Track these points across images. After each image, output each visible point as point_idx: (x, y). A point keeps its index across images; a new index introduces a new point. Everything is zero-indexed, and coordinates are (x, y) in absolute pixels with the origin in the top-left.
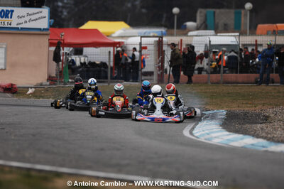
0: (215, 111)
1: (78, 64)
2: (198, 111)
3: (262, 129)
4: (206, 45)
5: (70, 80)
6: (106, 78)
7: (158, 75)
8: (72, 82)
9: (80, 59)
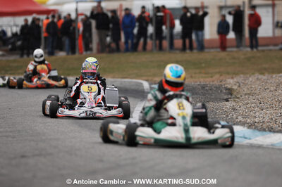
1: (9, 34)
2: (146, 85)
5: (1, 53)
8: (3, 55)
9: (11, 30)
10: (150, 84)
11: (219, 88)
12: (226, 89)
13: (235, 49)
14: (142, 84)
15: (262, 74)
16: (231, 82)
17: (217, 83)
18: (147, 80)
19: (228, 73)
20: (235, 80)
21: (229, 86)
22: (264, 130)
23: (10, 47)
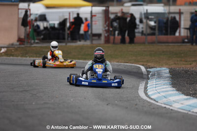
0: (158, 69)
1: (42, 28)
2: (143, 69)
4: (141, 14)
5: (36, 41)
6: (64, 39)
7: (105, 37)
8: (37, 43)
9: (44, 25)
10: (146, 68)
14: (140, 67)
17: (195, 69)
23: (42, 37)
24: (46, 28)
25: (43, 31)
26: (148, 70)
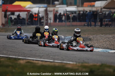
3: (90, 43)
5: (11, 25)
6: (25, 24)
8: (11, 26)
9: (14, 17)
10: (64, 37)
11: (87, 38)
12: (89, 38)
13: (93, 26)
15: (102, 34)
16: (91, 37)
17: (86, 37)
18: (63, 36)
19: (91, 34)
20: (93, 36)
21: (90, 38)
22: (97, 48)
23: (13, 23)
24: (15, 19)
25: (14, 20)
26: (65, 37)
